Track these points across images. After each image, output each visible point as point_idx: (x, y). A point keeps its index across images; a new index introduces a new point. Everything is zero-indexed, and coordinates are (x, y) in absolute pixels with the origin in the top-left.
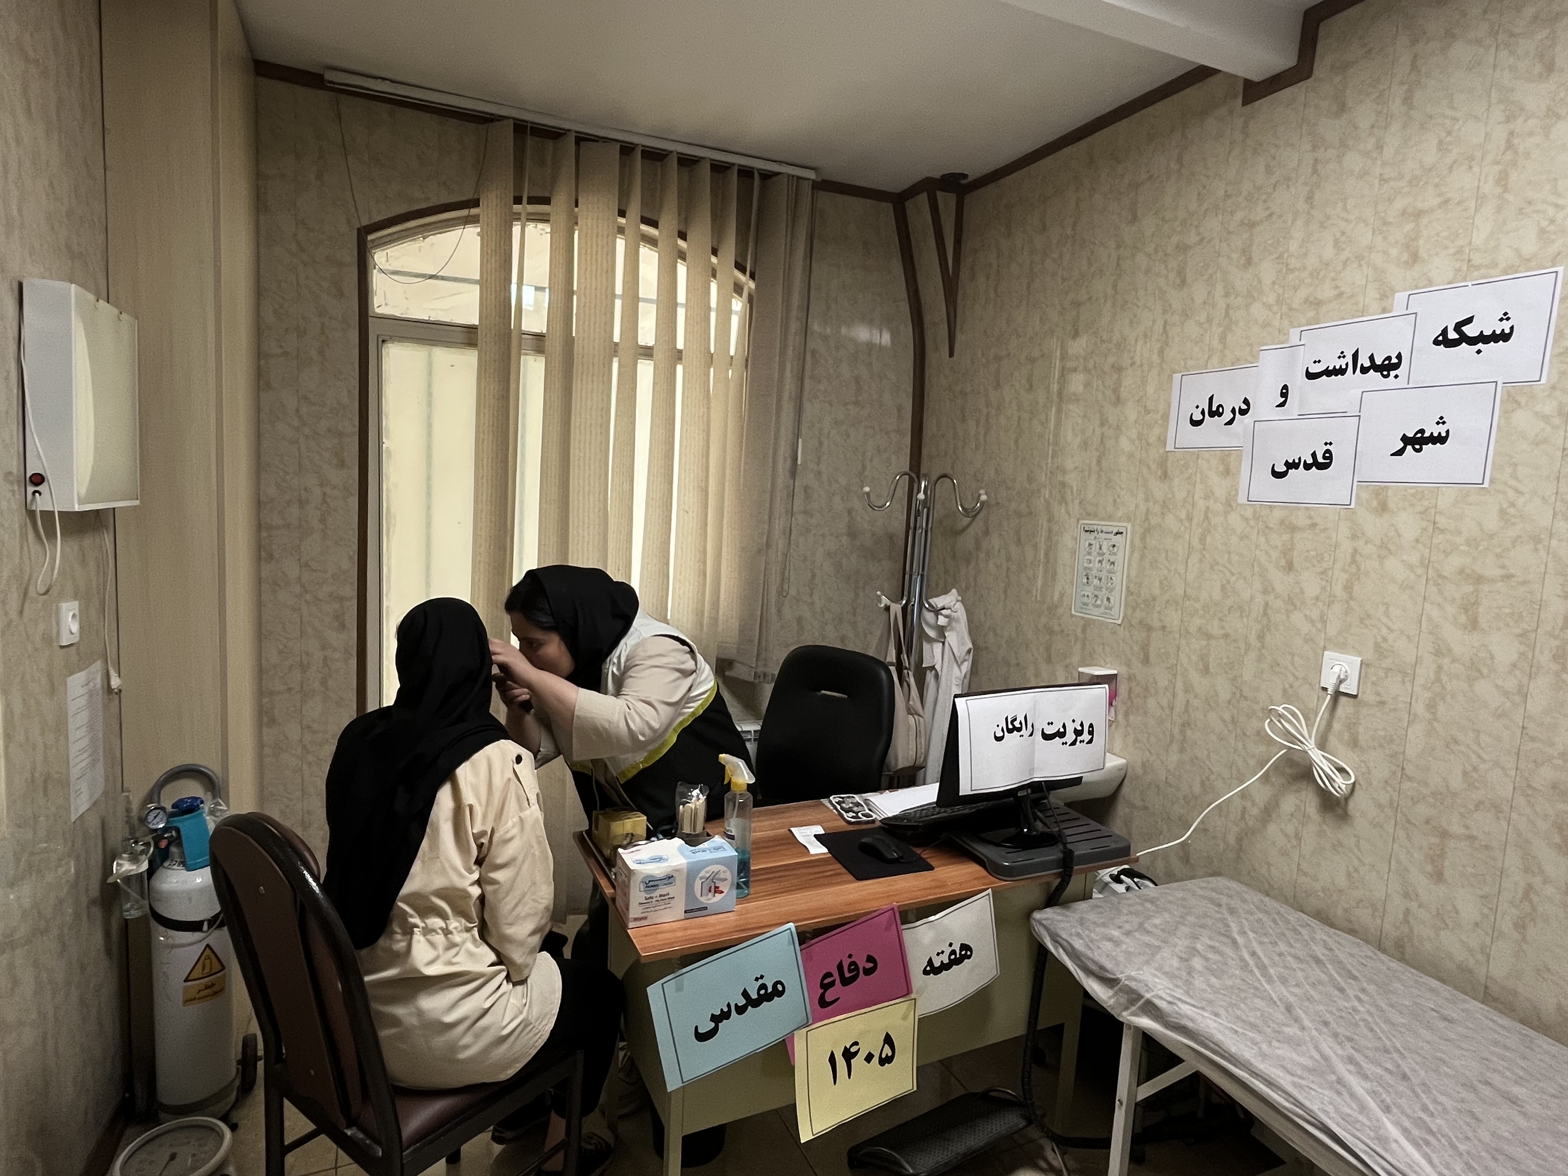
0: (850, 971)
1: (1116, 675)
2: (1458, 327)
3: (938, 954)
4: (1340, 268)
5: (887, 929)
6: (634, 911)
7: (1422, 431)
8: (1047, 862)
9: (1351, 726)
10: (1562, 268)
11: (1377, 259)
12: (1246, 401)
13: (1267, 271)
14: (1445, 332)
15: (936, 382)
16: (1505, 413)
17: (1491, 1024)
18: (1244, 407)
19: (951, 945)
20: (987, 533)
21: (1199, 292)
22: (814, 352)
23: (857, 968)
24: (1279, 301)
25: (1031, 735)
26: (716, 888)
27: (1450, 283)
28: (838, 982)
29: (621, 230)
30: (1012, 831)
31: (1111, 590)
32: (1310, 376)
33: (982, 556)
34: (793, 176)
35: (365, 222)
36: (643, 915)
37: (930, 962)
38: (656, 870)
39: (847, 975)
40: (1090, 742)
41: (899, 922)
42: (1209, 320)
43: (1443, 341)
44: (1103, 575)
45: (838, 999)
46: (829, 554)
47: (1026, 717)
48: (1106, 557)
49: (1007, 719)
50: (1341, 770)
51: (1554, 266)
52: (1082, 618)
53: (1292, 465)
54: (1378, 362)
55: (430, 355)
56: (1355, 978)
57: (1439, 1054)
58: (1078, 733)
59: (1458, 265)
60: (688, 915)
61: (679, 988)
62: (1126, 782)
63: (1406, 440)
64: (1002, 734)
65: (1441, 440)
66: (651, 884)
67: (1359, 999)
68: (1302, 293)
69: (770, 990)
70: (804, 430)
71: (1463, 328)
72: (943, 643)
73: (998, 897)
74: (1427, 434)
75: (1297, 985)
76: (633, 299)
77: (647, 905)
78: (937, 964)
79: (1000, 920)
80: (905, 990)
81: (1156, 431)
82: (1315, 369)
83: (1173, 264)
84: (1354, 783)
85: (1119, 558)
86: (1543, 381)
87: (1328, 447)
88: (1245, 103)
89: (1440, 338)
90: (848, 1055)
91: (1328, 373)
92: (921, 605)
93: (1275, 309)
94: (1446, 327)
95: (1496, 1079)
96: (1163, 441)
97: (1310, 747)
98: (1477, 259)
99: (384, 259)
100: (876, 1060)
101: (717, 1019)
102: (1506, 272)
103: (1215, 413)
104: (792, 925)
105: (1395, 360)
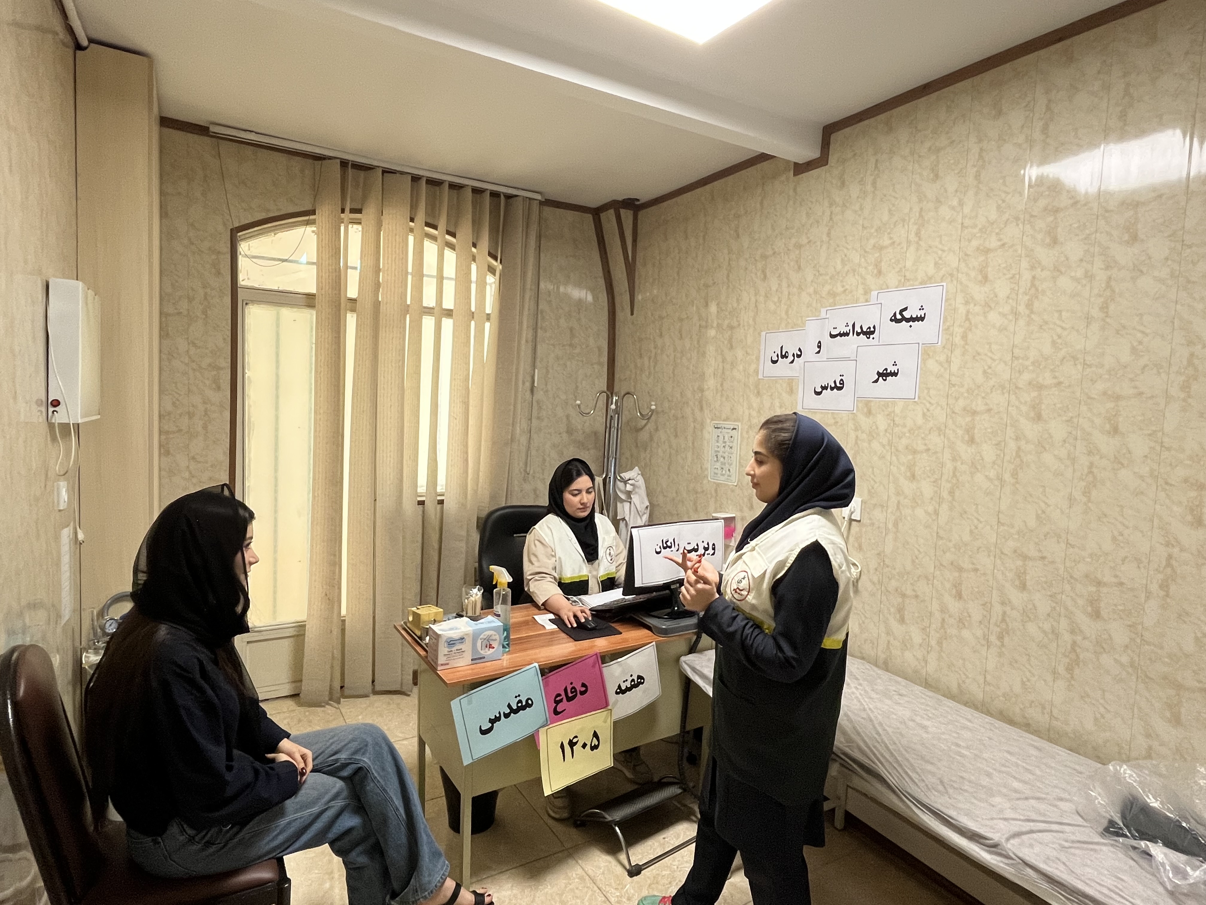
0: (572, 693)
1: (734, 517)
2: (901, 312)
3: (624, 682)
4: (844, 275)
5: (594, 666)
6: (441, 660)
7: (886, 369)
9: (859, 539)
10: (945, 284)
11: (862, 271)
12: (800, 350)
13: (809, 274)
14: (895, 314)
15: (622, 331)
16: (924, 361)
18: (799, 353)
19: (631, 676)
20: (657, 430)
21: (774, 283)
22: (542, 312)
23: (576, 691)
24: (816, 292)
25: (678, 550)
26: (490, 645)
27: (897, 288)
28: (565, 699)
29: (411, 230)
30: (669, 610)
31: (731, 465)
32: (832, 336)
33: (654, 445)
34: (526, 197)
35: (236, 224)
36: (447, 662)
37: (619, 687)
38: (455, 635)
39: (570, 695)
40: (713, 554)
41: (600, 662)
42: (780, 301)
43: (894, 320)
44: (726, 455)
45: (564, 710)
46: (554, 446)
47: (674, 540)
48: (728, 443)
49: (663, 541)
51: (942, 282)
52: (714, 483)
53: (824, 388)
54: (865, 330)
55: (278, 313)
56: (857, 679)
58: (706, 549)
59: (900, 278)
60: (475, 662)
61: (470, 703)
63: (880, 374)
64: (660, 550)
65: (895, 374)
66: (451, 643)
67: (856, 688)
68: (827, 288)
69: (524, 703)
70: (538, 363)
71: (904, 313)
72: (630, 503)
73: (659, 647)
74: (889, 371)
76: (419, 275)
77: (449, 656)
78: (623, 688)
79: (661, 662)
80: (605, 704)
81: (753, 366)
82: (834, 332)
83: (760, 265)
84: (861, 572)
85: (734, 444)
86: (939, 344)
87: (842, 378)
88: (794, 175)
89: (893, 318)
90: (572, 744)
91: (841, 335)
92: (615, 478)
93: (813, 296)
94: (895, 312)
96: (757, 372)
98: (908, 275)
99: (247, 248)
100: (588, 747)
101: (493, 721)
102: (921, 284)
103: (784, 356)
104: (536, 665)
105: (872, 329)
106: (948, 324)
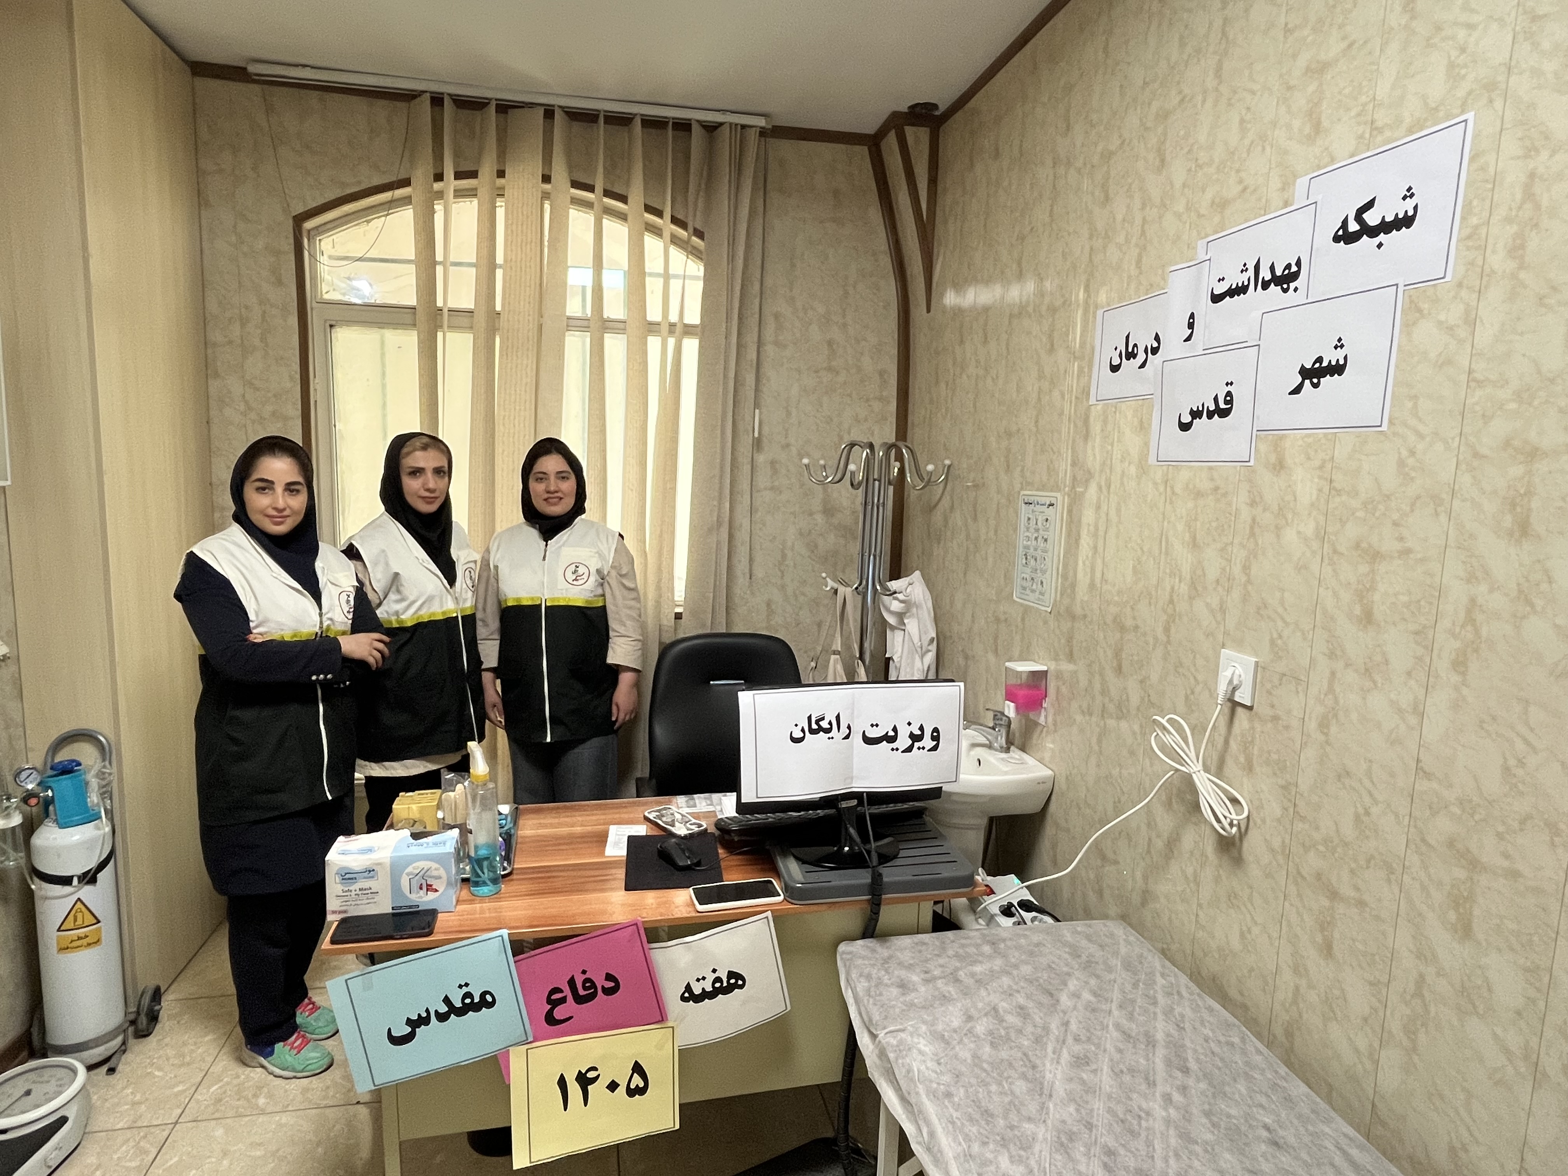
0: (585, 988)
1: (1045, 673)
2: (1360, 214)
3: (698, 980)
4: (1244, 155)
5: (630, 945)
7: (1320, 360)
9: (1246, 745)
10: (1473, 113)
11: (1280, 136)
12: (1157, 338)
13: (1178, 171)
14: (1345, 223)
15: (918, 340)
16: (1408, 326)
18: (1155, 345)
19: (714, 971)
21: (1119, 206)
23: (594, 986)
24: (1188, 208)
25: (847, 737)
27: (1352, 156)
28: (570, 998)
29: (547, 196)
30: (830, 850)
31: (1044, 572)
32: (1216, 299)
35: (300, 209)
36: (343, 908)
37: (688, 988)
38: (359, 863)
39: (582, 992)
40: (935, 748)
41: (644, 939)
42: (1128, 241)
43: (1345, 237)
44: (1039, 554)
45: (571, 1018)
46: (801, 533)
47: (838, 718)
48: (1041, 532)
49: (810, 718)
50: (1234, 801)
51: (1463, 112)
52: (1022, 605)
53: (1196, 414)
54: (1279, 273)
55: (381, 338)
56: (1185, 1070)
58: (915, 738)
59: (1360, 130)
61: (368, 986)
63: (1306, 373)
64: (802, 735)
65: (1338, 369)
68: (1210, 194)
69: (477, 1000)
71: (1365, 216)
72: (904, 631)
74: (1325, 364)
77: (345, 899)
78: (697, 991)
80: (658, 1016)
81: (1082, 381)
82: (1220, 289)
83: (1099, 176)
84: (1248, 817)
85: (1050, 535)
86: (1449, 277)
87: (1229, 388)
89: (1340, 233)
90: (584, 1081)
91: (1231, 293)
93: (1185, 217)
94: (1346, 219)
96: (1087, 392)
97: (1195, 769)
98: (1382, 117)
99: (330, 245)
100: (622, 1090)
101: (414, 1024)
102: (1410, 131)
103: (1131, 355)
104: (505, 932)
105: (1294, 269)
106: (1474, 221)
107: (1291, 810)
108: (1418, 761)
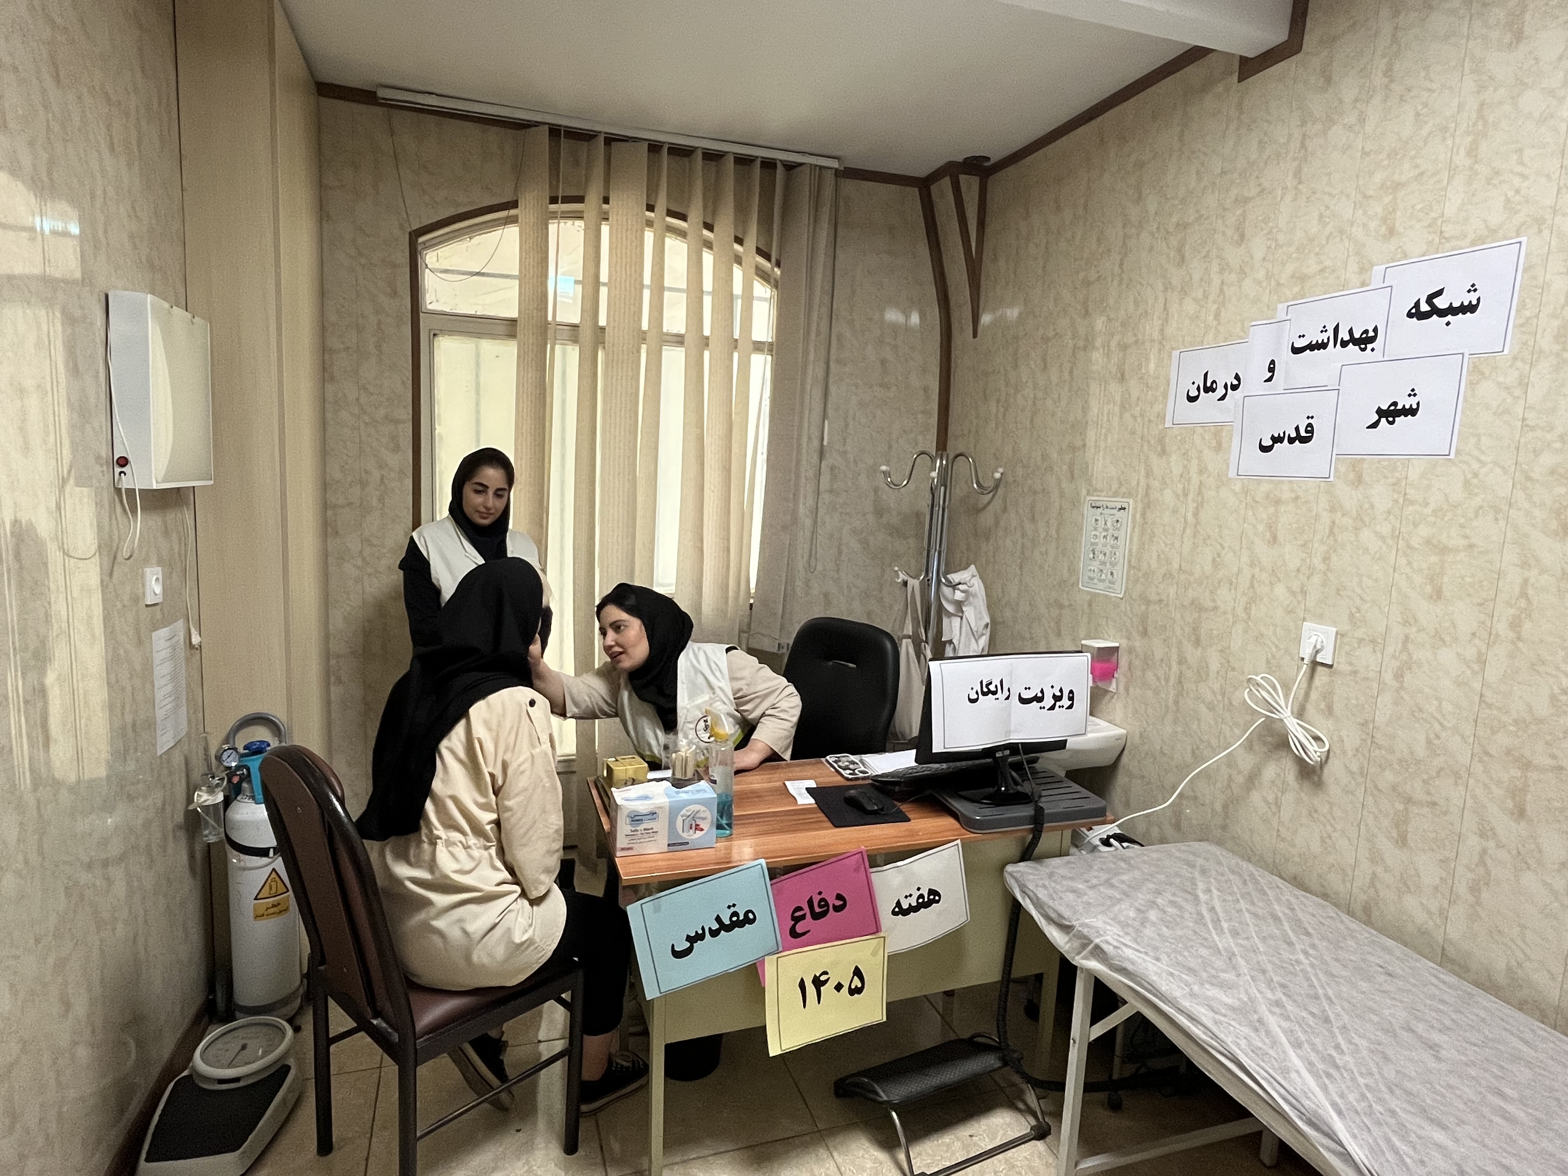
0: (820, 906)
1: (1117, 648)
2: (1430, 299)
3: (906, 897)
4: (1324, 242)
5: (857, 870)
6: (621, 841)
7: (1395, 404)
8: (1020, 818)
9: (1327, 696)
10: (1526, 238)
11: (1357, 232)
12: (1237, 377)
13: (1258, 246)
14: (1417, 304)
15: (962, 361)
16: (1472, 384)
17: (1434, 980)
18: (1235, 382)
19: (919, 889)
20: (1005, 510)
21: (1196, 268)
22: (839, 338)
23: (827, 905)
24: (1269, 277)
25: (1007, 698)
26: (697, 825)
27: (1424, 255)
28: (808, 916)
29: (650, 224)
30: (991, 790)
31: (1113, 565)
32: (1296, 351)
33: (1001, 533)
34: (817, 166)
35: (416, 226)
36: (630, 846)
37: (898, 904)
38: (642, 807)
39: (817, 910)
40: (1070, 707)
41: (868, 865)
42: (1206, 297)
43: (1416, 314)
44: (1108, 550)
45: (809, 931)
46: (854, 532)
47: (1001, 682)
48: (1111, 531)
49: (981, 682)
50: (1317, 739)
51: (1518, 235)
52: (1088, 592)
53: (1277, 440)
54: (1357, 335)
55: (477, 348)
56: (1308, 934)
57: (1370, 1003)
58: (1057, 698)
59: (1431, 237)
60: (671, 848)
61: (657, 910)
62: (1125, 752)
63: (1381, 413)
64: (976, 697)
65: (1412, 412)
66: (636, 819)
67: (1305, 953)
68: (1290, 268)
69: (741, 918)
70: (830, 412)
71: (1435, 301)
72: (962, 618)
73: (966, 847)
74: (1400, 407)
75: (1248, 938)
76: (659, 289)
77: (632, 837)
78: (905, 906)
79: (971, 870)
80: (874, 928)
81: (1157, 408)
82: (1300, 344)
83: (1174, 241)
84: (1329, 751)
85: (1121, 535)
86: (1506, 352)
87: (1310, 421)
88: (1240, 80)
89: (1413, 311)
90: (818, 983)
91: (1311, 347)
92: (939, 581)
93: (1264, 284)
94: (1418, 301)
95: (1420, 1028)
96: (1162, 417)
97: (1286, 715)
98: (1449, 230)
99: (435, 259)
100: (845, 990)
101: (693, 940)
102: (1473, 244)
103: (1209, 389)
104: (763, 861)
105: (1371, 334)
106: (1528, 313)
107: (1369, 742)
108: (1481, 696)
